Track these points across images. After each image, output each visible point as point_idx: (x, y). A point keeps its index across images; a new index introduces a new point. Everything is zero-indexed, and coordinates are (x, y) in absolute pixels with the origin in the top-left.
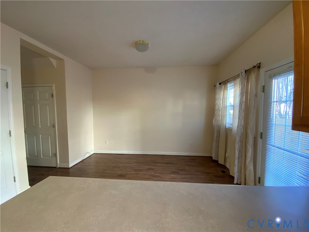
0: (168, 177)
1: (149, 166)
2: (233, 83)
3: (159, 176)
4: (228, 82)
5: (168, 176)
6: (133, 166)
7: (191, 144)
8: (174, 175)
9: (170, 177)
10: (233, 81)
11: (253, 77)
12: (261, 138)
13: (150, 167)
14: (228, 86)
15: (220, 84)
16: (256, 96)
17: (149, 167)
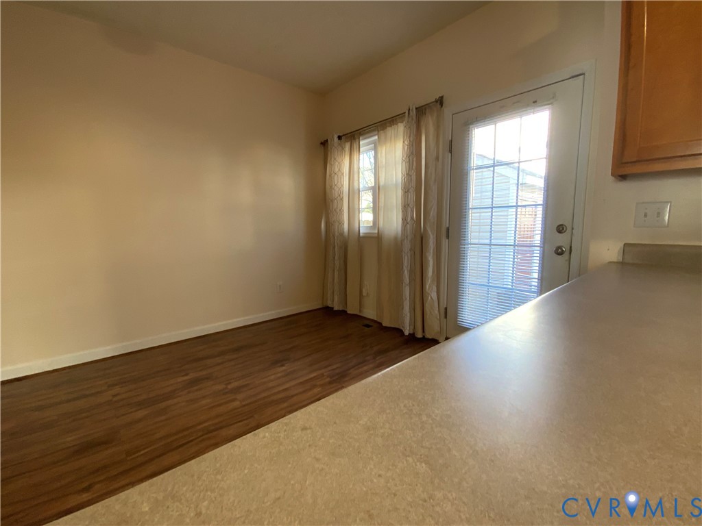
0: (273, 377)
1: (186, 375)
2: (376, 137)
3: (248, 385)
4: (361, 134)
5: (272, 375)
6: (115, 399)
7: (280, 286)
8: (282, 366)
9: (279, 375)
10: (376, 133)
11: (429, 122)
12: (448, 237)
13: (192, 376)
14: (361, 143)
15: (340, 138)
16: (437, 158)
17: (185, 378)
